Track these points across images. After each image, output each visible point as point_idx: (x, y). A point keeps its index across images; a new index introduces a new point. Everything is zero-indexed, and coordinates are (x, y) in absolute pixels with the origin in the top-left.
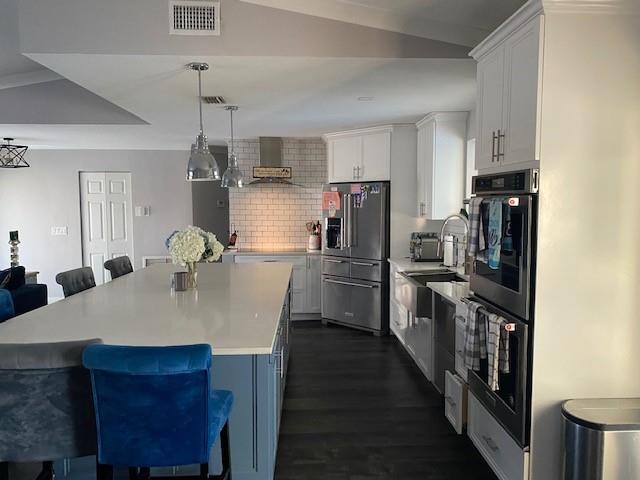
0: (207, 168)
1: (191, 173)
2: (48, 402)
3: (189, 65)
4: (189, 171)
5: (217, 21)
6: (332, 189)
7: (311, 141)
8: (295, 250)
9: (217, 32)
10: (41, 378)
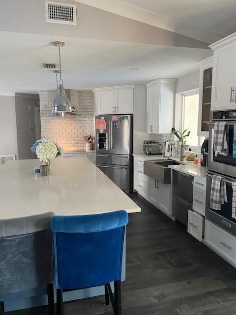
0: (65, 105)
1: (56, 108)
2: (21, 255)
3: (53, 42)
4: (54, 107)
5: (75, 16)
6: (102, 118)
7: (85, 92)
8: (78, 151)
9: (75, 23)
10: (17, 240)
